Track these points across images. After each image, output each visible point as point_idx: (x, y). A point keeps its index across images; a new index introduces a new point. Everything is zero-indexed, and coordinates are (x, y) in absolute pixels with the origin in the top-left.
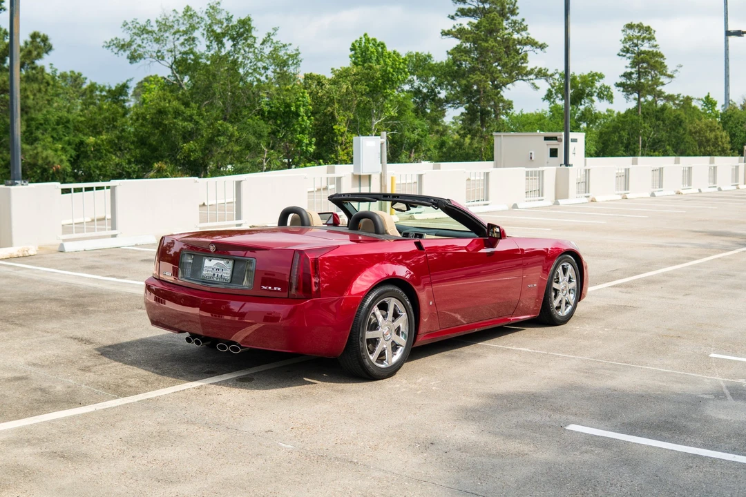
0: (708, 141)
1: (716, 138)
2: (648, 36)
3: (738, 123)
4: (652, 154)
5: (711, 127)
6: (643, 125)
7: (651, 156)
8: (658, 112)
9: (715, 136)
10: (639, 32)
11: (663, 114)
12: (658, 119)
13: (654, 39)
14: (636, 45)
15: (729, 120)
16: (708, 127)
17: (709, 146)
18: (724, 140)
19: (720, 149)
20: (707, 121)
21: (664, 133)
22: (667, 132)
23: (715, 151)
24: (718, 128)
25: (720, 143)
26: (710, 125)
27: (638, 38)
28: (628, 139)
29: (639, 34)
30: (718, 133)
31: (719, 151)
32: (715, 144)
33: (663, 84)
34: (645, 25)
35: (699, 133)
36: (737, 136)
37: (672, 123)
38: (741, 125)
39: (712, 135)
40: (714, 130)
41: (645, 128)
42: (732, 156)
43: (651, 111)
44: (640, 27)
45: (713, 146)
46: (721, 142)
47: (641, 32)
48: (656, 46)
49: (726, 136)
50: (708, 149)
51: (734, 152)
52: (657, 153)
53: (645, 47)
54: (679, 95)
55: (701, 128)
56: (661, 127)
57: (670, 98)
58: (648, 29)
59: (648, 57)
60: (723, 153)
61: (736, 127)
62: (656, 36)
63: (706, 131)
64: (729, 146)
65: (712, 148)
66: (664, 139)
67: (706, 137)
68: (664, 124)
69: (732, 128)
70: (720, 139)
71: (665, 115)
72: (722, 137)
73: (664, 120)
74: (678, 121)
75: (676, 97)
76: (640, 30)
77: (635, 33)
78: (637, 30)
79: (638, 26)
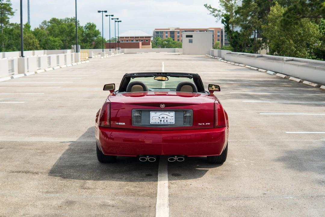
0: (30, 44)
1: (33, 42)
3: (42, 35)
4: (8, 50)
5: (30, 37)
6: (5, 37)
7: (8, 51)
8: (10, 31)
11: (12, 32)
12: (10, 34)
15: (37, 34)
16: (29, 37)
17: (30, 46)
18: (36, 43)
20: (28, 35)
22: (14, 40)
23: (33, 48)
24: (34, 38)
25: (35, 45)
26: (30, 36)
30: (34, 40)
31: (35, 48)
32: (33, 45)
33: (9, 18)
35: (26, 40)
36: (42, 41)
37: (16, 36)
38: (43, 36)
39: (32, 41)
40: (32, 39)
41: (6, 39)
42: (40, 50)
43: (6, 31)
45: (32, 46)
46: (36, 44)
48: (9, 1)
49: (37, 42)
50: (30, 47)
51: (41, 48)
52: (10, 50)
53: (4, 1)
54: (16, 24)
55: (26, 38)
56: (12, 38)
57: (12, 24)
59: (6, 6)
60: (37, 49)
61: (41, 37)
63: (28, 39)
64: (39, 46)
65: (32, 47)
66: (13, 44)
67: (28, 42)
68: (13, 37)
69: (39, 37)
70: (35, 43)
71: (13, 33)
72: (36, 41)
73: (12, 35)
74: (19, 35)
75: (14, 24)
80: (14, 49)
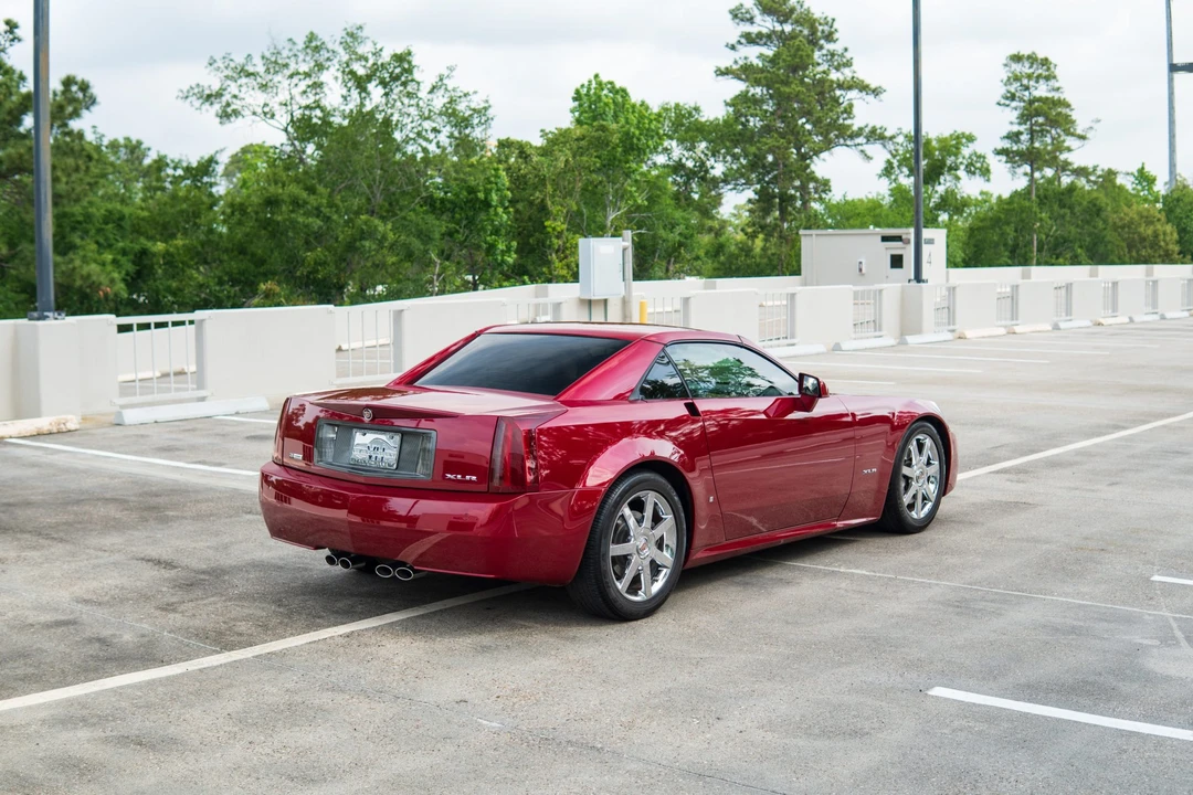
0: (1143, 239)
1: (1156, 235)
2: (1045, 73)
4: (1053, 261)
5: (1147, 217)
6: (1039, 215)
7: (1053, 265)
8: (1063, 194)
9: (1155, 232)
10: (1031, 67)
11: (1070, 197)
12: (1062, 206)
13: (1055, 77)
14: (1027, 88)
15: (1176, 207)
16: (1142, 217)
17: (1145, 247)
18: (1168, 239)
19: (1162, 253)
20: (1140, 209)
21: (1073, 229)
22: (1077, 226)
23: (1154, 257)
24: (1159, 220)
25: (1162, 244)
26: (1145, 214)
27: (1029, 77)
28: (1016, 238)
29: (1031, 71)
30: (1159, 227)
31: (1160, 256)
32: (1154, 245)
33: (1069, 150)
34: (1041, 56)
35: (1129, 227)
36: (1189, 232)
37: (1085, 211)
39: (1150, 231)
40: (1152, 223)
41: (1041, 220)
42: (1182, 263)
43: (1050, 192)
44: (1032, 59)
45: (1152, 248)
46: (1164, 241)
47: (1035, 66)
48: (1058, 89)
49: (1171, 233)
50: (1143, 253)
51: (1184, 257)
52: (1061, 260)
53: (1041, 90)
54: (1095, 168)
55: (1132, 219)
56: (1068, 218)
57: (1081, 172)
58: (1045, 62)
59: (1045, 107)
60: (1167, 258)
61: (1188, 216)
62: (1057, 72)
63: (1140, 224)
64: (1177, 248)
65: (1149, 251)
66: (1072, 238)
67: (1139, 234)
68: (1073, 213)
69: (1181, 219)
70: (1161, 237)
71: (1073, 199)
72: (1165, 234)
73: (1071, 207)
74: (1094, 209)
75: (1091, 170)
76: (1032, 64)
77: (1025, 68)
78: (1027, 65)
79: (1029, 57)
80: (1076, 256)
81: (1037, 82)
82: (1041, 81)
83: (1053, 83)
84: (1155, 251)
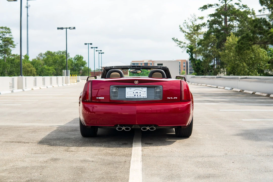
0: (28, 71)
1: (31, 70)
2: (9, 32)
3: (38, 64)
5: (29, 66)
8: (12, 60)
10: (5, 30)
11: (14, 61)
12: (12, 63)
13: (11, 32)
14: (4, 35)
15: (35, 64)
16: (28, 66)
17: (29, 73)
18: (34, 71)
20: (27, 64)
21: (14, 68)
22: (15, 68)
25: (33, 72)
26: (28, 65)
27: (5, 32)
28: (2, 71)
29: (5, 31)
30: (32, 68)
32: (31, 72)
33: (11, 50)
34: (8, 27)
35: (25, 68)
36: (38, 69)
37: (17, 64)
38: (39, 65)
39: (30, 69)
41: (8, 66)
44: (6, 28)
45: (30, 73)
46: (33, 71)
47: (6, 30)
48: (11, 35)
51: (37, 75)
53: (7, 36)
54: (17, 55)
55: (26, 66)
56: (13, 66)
57: (14, 55)
58: (9, 29)
59: (9, 40)
60: (34, 75)
61: (38, 66)
62: (11, 31)
63: (27, 68)
64: (36, 73)
65: (30, 74)
66: (14, 71)
67: (27, 70)
69: (36, 66)
70: (32, 71)
71: (14, 62)
72: (33, 70)
73: (14, 64)
74: (19, 64)
75: (16, 55)
76: (5, 29)
77: (4, 30)
78: (4, 29)
79: (5, 28)
81: (7, 33)
82: (8, 33)
83: (10, 34)
84: (31, 74)
